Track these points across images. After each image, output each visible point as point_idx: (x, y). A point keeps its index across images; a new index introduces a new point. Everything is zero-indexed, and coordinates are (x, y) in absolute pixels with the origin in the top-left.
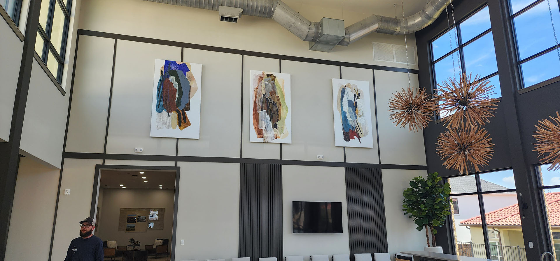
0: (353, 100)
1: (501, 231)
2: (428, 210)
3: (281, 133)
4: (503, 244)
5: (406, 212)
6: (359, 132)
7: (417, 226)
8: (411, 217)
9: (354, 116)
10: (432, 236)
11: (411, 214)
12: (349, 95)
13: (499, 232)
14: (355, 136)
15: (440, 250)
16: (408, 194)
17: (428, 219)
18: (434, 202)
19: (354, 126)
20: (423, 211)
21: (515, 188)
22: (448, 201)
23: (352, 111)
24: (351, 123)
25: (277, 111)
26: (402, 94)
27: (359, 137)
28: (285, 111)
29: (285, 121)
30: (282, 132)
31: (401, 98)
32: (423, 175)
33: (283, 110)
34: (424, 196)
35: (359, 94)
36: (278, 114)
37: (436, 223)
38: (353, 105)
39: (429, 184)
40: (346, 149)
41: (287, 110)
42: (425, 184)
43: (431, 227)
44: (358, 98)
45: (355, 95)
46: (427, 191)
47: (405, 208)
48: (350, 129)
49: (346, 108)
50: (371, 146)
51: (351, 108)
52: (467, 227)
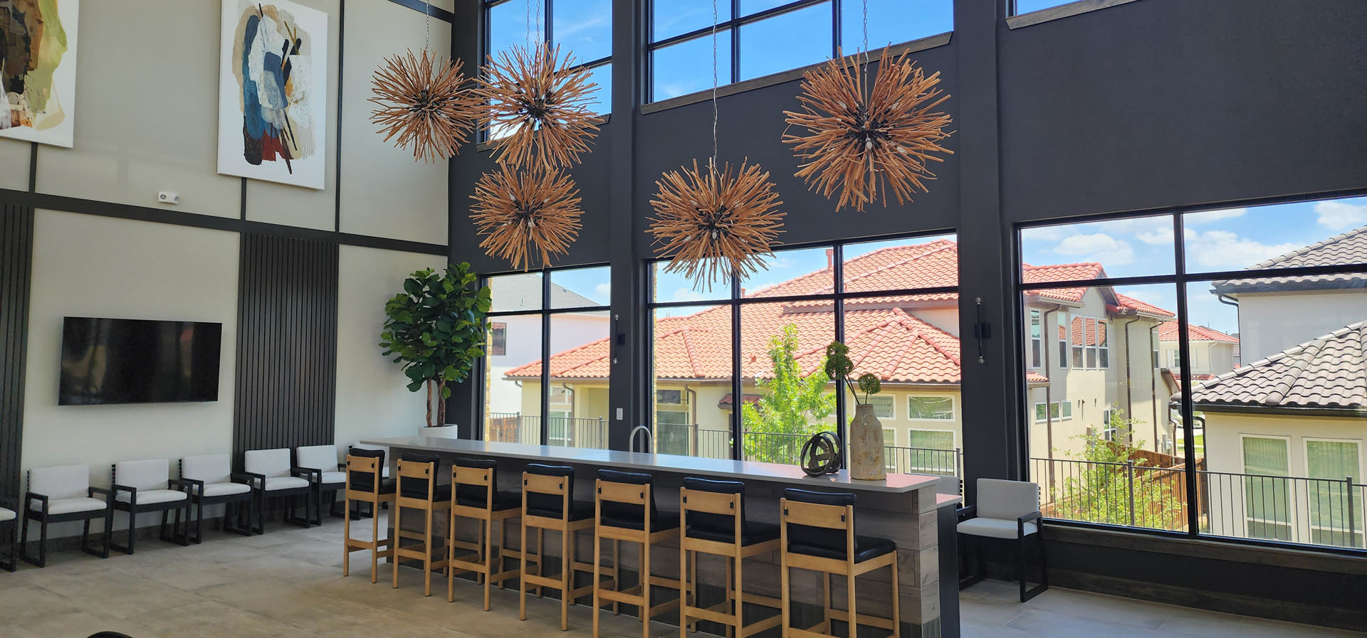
0: (280, 54)
1: (578, 389)
2: (439, 347)
3: (35, 111)
4: (577, 415)
5: (388, 349)
6: (290, 143)
7: (409, 381)
8: (397, 361)
9: (280, 101)
10: (440, 402)
11: (400, 354)
12: (270, 40)
13: (573, 391)
14: (277, 154)
15: (452, 431)
16: (397, 308)
17: (434, 367)
18: (453, 327)
19: (276, 125)
20: (427, 347)
21: (608, 304)
22: (483, 326)
23: (274, 84)
24: (268, 116)
25: (27, 39)
26: (407, 64)
27: (287, 156)
28: (55, 44)
29: (56, 75)
30: (39, 106)
31: (403, 73)
32: (438, 266)
33: (48, 39)
34: (433, 314)
35: (298, 42)
36: (28, 50)
37: (450, 374)
38: (280, 69)
39: (448, 287)
40: (249, 184)
41: (64, 43)
42: (437, 287)
43: (439, 383)
44: (294, 52)
45: (287, 43)
46: (442, 304)
47: (386, 342)
48: (265, 132)
49: (257, 72)
50: (320, 185)
51: (271, 76)
52: (516, 383)
